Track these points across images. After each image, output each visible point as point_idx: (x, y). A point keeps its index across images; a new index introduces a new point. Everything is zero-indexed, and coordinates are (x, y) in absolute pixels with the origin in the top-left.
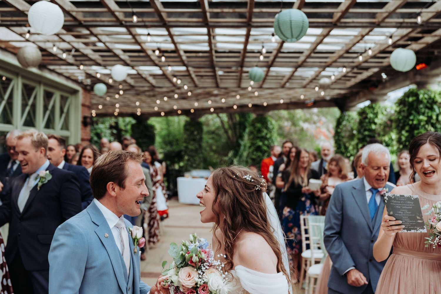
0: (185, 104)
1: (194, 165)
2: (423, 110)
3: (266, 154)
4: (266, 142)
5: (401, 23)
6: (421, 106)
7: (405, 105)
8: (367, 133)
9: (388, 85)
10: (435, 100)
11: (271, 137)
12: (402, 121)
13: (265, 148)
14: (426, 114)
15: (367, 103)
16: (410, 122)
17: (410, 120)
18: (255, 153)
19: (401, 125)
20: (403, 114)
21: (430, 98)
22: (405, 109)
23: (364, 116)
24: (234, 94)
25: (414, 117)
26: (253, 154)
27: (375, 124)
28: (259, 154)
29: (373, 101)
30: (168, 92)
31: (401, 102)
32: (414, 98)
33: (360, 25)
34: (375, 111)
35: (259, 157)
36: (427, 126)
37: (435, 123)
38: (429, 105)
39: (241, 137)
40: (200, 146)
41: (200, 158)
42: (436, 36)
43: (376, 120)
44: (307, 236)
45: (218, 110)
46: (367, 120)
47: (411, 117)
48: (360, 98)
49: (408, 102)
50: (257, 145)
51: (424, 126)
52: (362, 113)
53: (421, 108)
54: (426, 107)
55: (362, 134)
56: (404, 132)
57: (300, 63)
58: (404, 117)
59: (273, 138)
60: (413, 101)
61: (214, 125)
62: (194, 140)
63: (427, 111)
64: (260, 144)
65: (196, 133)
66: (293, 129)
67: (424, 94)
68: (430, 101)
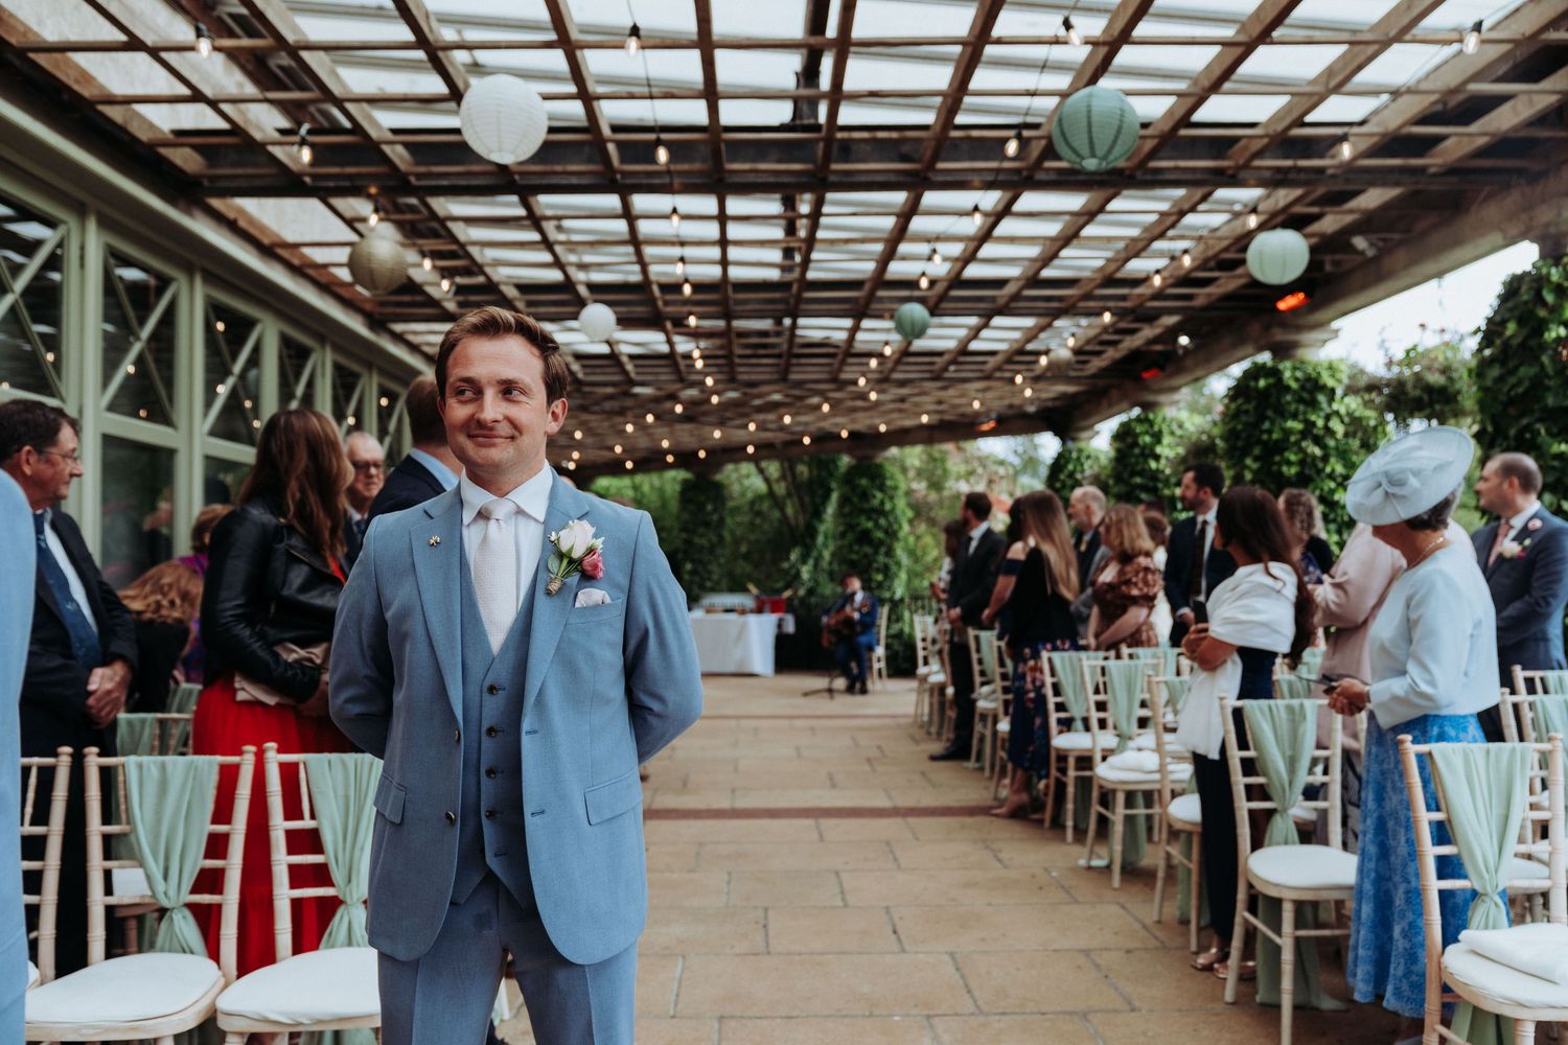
0: (686, 435)
1: (709, 584)
2: (1293, 407)
3: (883, 550)
4: (882, 521)
5: (1288, 170)
6: (1289, 398)
7: (1248, 400)
8: (1138, 480)
9: (1189, 362)
10: (1321, 382)
11: (893, 509)
12: (1244, 435)
13: (880, 535)
14: (1301, 417)
15: (1136, 412)
16: (1265, 437)
17: (1262, 432)
18: (856, 548)
19: (1240, 444)
20: (1244, 418)
21: (1308, 379)
22: (1250, 407)
23: (1130, 440)
24: (815, 400)
25: (1273, 423)
26: (851, 551)
27: (1157, 458)
28: (868, 549)
29: (1147, 406)
30: (656, 400)
31: (1240, 391)
32: (1271, 381)
33: (1189, 176)
34: (1156, 428)
35: (866, 555)
36: (1304, 444)
37: (1323, 437)
38: (1305, 395)
39: (817, 514)
40: (721, 538)
41: (719, 565)
42: (1351, 211)
43: (1158, 450)
44: (1059, 699)
45: (766, 450)
46: (1137, 451)
47: (1266, 425)
48: (1110, 405)
49: (1257, 389)
50: (859, 528)
51: (1297, 443)
52: (1123, 436)
53: (1289, 403)
54: (1301, 400)
55: (1127, 483)
56: (1249, 461)
57: (1001, 302)
58: (1246, 424)
59: (898, 512)
60: (1268, 388)
61: (743, 494)
62: (707, 524)
63: (1302, 408)
64: (870, 525)
65: (709, 507)
66: (933, 496)
67: (1295, 369)
68: (1308, 386)
